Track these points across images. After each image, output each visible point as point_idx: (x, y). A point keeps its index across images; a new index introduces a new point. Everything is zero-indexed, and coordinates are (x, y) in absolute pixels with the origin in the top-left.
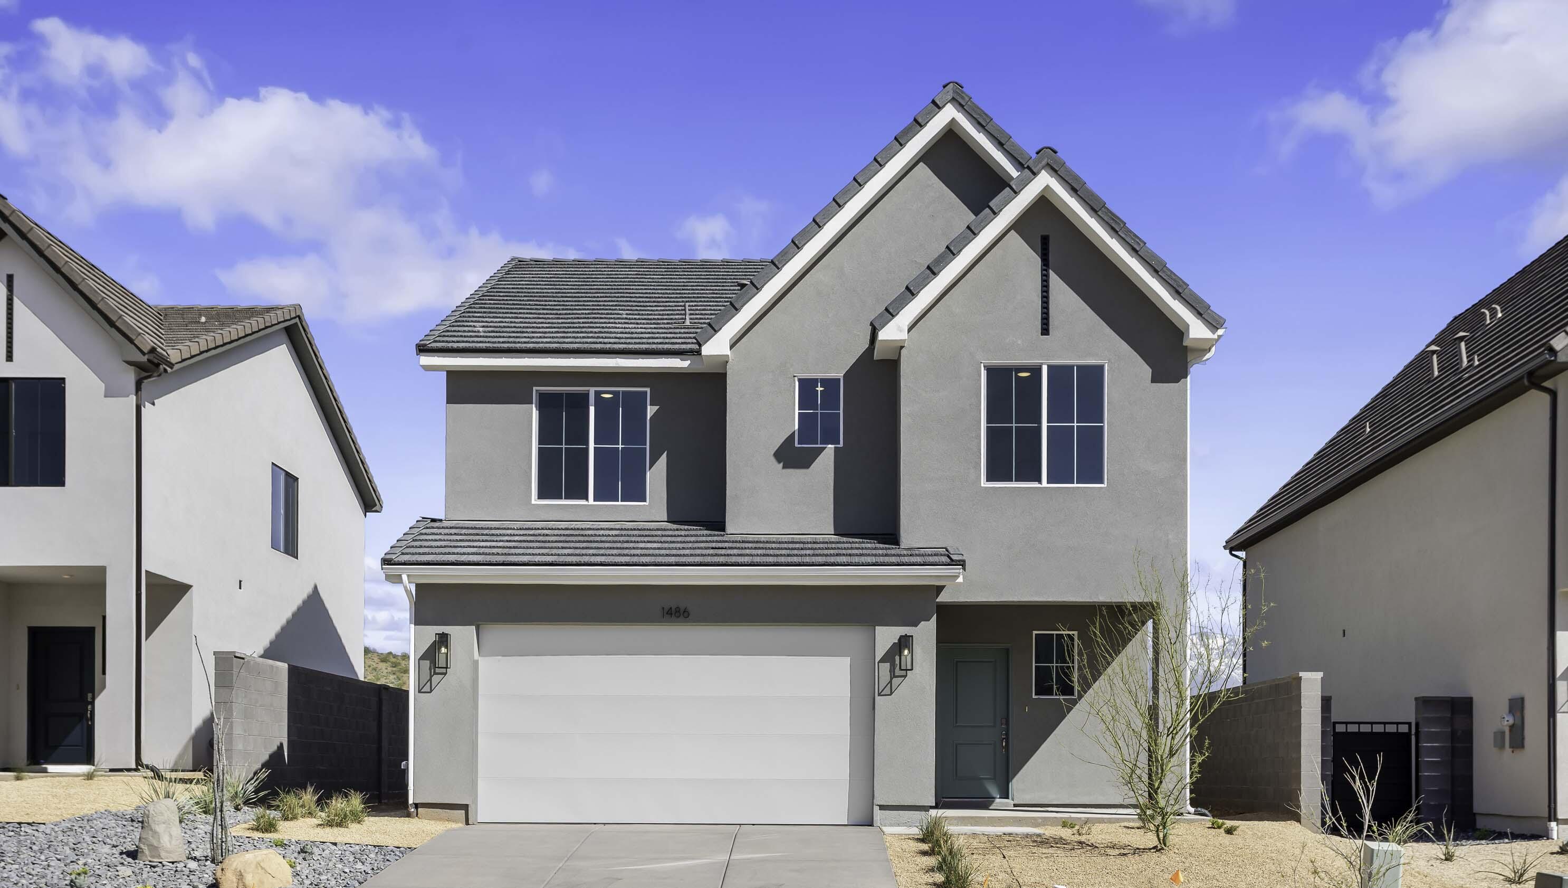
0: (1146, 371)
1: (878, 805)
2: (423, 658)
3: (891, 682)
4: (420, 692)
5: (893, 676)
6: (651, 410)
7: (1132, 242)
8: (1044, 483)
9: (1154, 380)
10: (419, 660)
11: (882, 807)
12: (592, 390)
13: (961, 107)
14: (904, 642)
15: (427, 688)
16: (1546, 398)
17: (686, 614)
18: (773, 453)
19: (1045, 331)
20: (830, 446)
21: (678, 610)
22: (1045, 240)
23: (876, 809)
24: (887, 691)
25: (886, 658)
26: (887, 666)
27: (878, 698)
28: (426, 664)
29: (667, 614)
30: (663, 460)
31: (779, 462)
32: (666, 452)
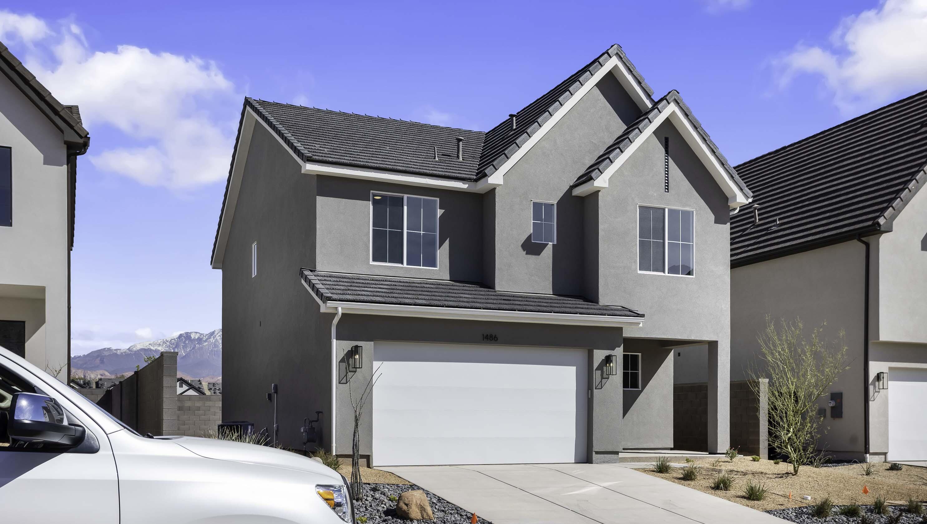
0: (712, 217)
1: (595, 451)
2: (342, 361)
3: (601, 381)
4: (340, 383)
5: (602, 378)
6: (440, 212)
7: (712, 147)
8: (667, 274)
9: (716, 222)
10: (339, 362)
11: (597, 453)
12: (406, 196)
13: (620, 58)
14: (608, 359)
15: (344, 381)
16: (863, 247)
17: (495, 339)
18: (520, 245)
19: (667, 189)
20: (550, 243)
21: (491, 336)
22: (667, 139)
23: (594, 453)
24: (599, 386)
25: (600, 367)
26: (599, 372)
27: (595, 391)
28: (344, 365)
29: (485, 338)
30: (447, 243)
31: (524, 251)
32: (448, 239)
